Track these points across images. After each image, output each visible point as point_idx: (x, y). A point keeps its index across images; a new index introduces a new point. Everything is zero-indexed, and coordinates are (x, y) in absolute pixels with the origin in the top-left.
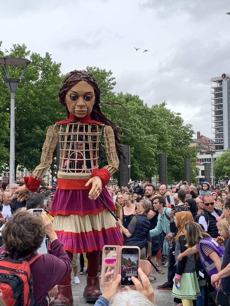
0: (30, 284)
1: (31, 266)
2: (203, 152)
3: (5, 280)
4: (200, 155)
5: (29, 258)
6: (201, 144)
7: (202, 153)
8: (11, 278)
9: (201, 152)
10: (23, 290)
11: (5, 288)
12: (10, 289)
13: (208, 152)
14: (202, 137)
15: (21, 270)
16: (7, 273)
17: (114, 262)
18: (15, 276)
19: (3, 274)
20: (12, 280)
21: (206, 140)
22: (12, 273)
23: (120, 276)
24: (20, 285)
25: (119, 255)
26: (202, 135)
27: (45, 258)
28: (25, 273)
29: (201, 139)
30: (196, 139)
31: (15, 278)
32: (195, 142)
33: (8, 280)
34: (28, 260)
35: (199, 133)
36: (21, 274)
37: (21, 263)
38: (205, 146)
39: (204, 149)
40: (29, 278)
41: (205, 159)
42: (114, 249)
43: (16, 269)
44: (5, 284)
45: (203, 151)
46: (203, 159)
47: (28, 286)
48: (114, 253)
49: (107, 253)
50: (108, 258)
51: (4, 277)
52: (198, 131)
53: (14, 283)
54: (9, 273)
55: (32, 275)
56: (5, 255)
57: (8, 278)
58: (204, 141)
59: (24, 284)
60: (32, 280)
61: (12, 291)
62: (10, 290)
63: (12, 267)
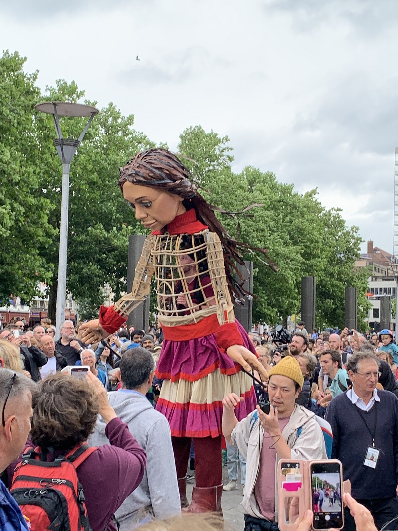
0: (79, 502)
1: (78, 470)
2: (378, 277)
3: (33, 499)
4: (372, 281)
5: (74, 457)
6: (374, 263)
7: (375, 279)
8: (44, 495)
9: (374, 277)
10: (67, 514)
11: (33, 514)
12: (42, 514)
13: (385, 277)
14: (376, 250)
15: (61, 479)
16: (36, 487)
17: (299, 488)
18: (50, 491)
19: (28, 489)
20: (46, 498)
21: (382, 255)
22: (45, 486)
23: (311, 513)
24: (61, 505)
25: (306, 476)
26: (376, 247)
27: (103, 452)
28: (68, 484)
29: (374, 254)
30: (365, 254)
31: (51, 495)
32: (363, 258)
33: (39, 498)
34: (71, 460)
35: (370, 244)
36: (62, 486)
37: (59, 465)
38: (380, 266)
39: (379, 271)
40: (76, 491)
41: (381, 289)
42: (297, 465)
43: (50, 477)
44: (33, 506)
45: (377, 274)
46: (376, 289)
47: (76, 505)
48: (297, 473)
49: (284, 473)
50: (287, 482)
51: (30, 494)
52: (369, 240)
53: (49, 503)
54: (40, 487)
55: (81, 486)
56: (30, 455)
57: (38, 495)
58: (379, 257)
59: (67, 503)
60: (82, 495)
61: (47, 517)
62: (44, 516)
63: (44, 475)
